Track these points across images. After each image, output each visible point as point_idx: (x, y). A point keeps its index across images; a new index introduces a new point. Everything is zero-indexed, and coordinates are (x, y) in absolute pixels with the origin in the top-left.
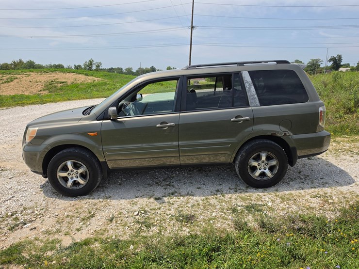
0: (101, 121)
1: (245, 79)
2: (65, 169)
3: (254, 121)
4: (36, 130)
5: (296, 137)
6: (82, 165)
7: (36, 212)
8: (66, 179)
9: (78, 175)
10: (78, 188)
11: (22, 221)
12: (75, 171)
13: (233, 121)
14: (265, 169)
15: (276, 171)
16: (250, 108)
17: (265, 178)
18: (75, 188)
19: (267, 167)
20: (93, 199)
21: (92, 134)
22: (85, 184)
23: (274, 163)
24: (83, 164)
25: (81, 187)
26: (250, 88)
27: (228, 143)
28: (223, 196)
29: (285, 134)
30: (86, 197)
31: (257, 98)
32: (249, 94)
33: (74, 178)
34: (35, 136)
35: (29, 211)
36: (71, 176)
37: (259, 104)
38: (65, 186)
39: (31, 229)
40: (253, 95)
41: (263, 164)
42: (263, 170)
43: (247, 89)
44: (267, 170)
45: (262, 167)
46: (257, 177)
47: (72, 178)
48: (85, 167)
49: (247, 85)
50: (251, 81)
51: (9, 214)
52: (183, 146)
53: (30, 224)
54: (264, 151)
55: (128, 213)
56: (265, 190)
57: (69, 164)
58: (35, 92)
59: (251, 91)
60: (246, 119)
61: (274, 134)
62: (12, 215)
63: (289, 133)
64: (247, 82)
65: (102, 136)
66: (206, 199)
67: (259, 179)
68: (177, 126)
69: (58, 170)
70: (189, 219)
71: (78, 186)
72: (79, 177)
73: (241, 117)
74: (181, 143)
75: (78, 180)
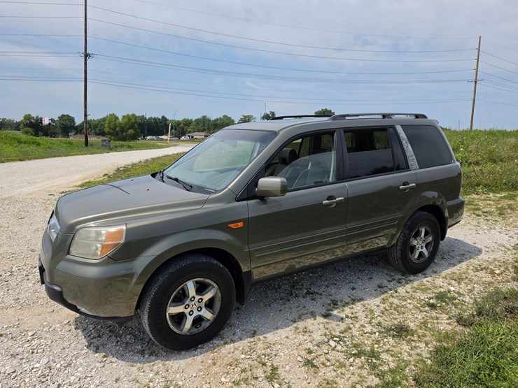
0: (245, 202)
1: (401, 135)
2: (180, 297)
5: (448, 204)
6: (210, 285)
9: (203, 304)
10: (201, 329)
12: (197, 297)
13: (402, 190)
14: (422, 247)
15: (431, 248)
16: (411, 172)
17: (422, 259)
18: (195, 330)
19: (424, 245)
20: (233, 341)
21: (234, 226)
22: (212, 320)
23: (430, 239)
24: (212, 283)
25: (205, 325)
26: (407, 147)
27: (395, 219)
28: (396, 292)
29: (442, 202)
30: (216, 341)
31: (416, 159)
32: (408, 154)
33: (195, 311)
34: (122, 241)
36: (189, 310)
37: (418, 167)
38: (178, 332)
40: (412, 155)
41: (421, 242)
42: (420, 250)
43: (405, 147)
44: (424, 248)
45: (420, 245)
46: (416, 260)
47: (191, 313)
48: (216, 286)
49: (404, 142)
50: (406, 137)
52: (353, 230)
54: (423, 226)
55: (318, 346)
56: (424, 274)
57: (191, 287)
59: (409, 150)
60: (413, 186)
61: (434, 202)
64: (404, 139)
67: (418, 261)
68: (347, 200)
69: (169, 302)
71: (200, 325)
72: (204, 309)
73: (408, 184)
74: (350, 226)
75: (201, 313)
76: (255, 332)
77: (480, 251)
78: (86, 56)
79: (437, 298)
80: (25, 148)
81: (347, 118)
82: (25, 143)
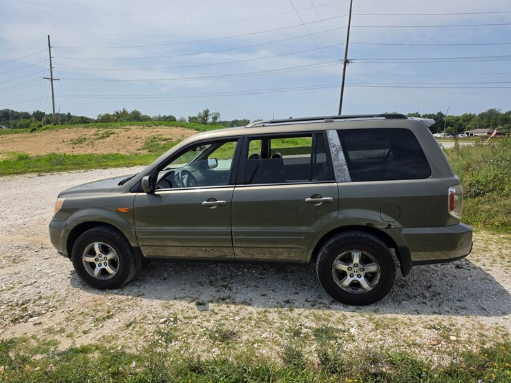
1: (331, 142)
2: (92, 253)
3: (340, 202)
4: (61, 201)
5: (406, 231)
7: (50, 304)
8: (93, 266)
9: (107, 262)
10: (106, 279)
11: (30, 312)
12: (103, 256)
13: (309, 202)
14: (359, 276)
15: (376, 282)
16: (335, 184)
17: (360, 290)
18: (102, 278)
19: (363, 274)
22: (114, 275)
23: (373, 268)
24: (112, 248)
25: (109, 277)
26: (337, 155)
27: (301, 234)
29: (389, 226)
31: (347, 169)
32: (335, 163)
33: (103, 265)
34: (61, 207)
35: (44, 302)
36: (98, 262)
37: (349, 179)
38: (91, 275)
39: (35, 324)
40: (342, 165)
41: (356, 269)
42: (355, 278)
43: (332, 155)
44: (363, 278)
45: (354, 273)
46: (346, 287)
47: (100, 265)
48: (115, 251)
49: (333, 150)
50: (340, 144)
51: (21, 302)
52: (238, 234)
53: (37, 318)
54: (357, 249)
56: (358, 308)
58: (132, 151)
59: (339, 158)
60: (327, 200)
61: (370, 224)
62: (23, 304)
63: (396, 224)
64: (334, 146)
66: (265, 312)
67: (350, 290)
68: (230, 205)
69: (84, 253)
70: (226, 337)
72: (108, 265)
73: (320, 196)
74: (235, 229)
75: (106, 268)
78: (346, 62)
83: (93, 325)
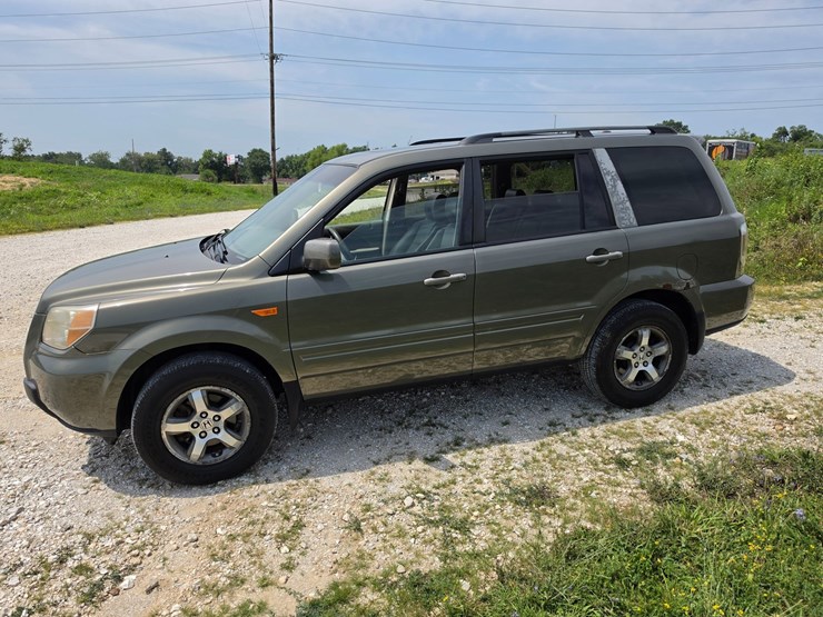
0: (284, 277)
1: (602, 166)
2: (185, 411)
4: (91, 312)
5: (703, 288)
6: (232, 397)
7: (128, 540)
8: (185, 441)
9: (221, 424)
10: (220, 459)
11: (104, 571)
12: (212, 414)
13: (591, 262)
14: (645, 364)
15: (665, 367)
16: (618, 231)
17: (645, 385)
18: (210, 459)
19: (650, 360)
20: (268, 481)
21: (261, 313)
22: (237, 448)
23: (663, 349)
24: (234, 395)
25: (227, 454)
26: (615, 186)
27: (578, 314)
28: (574, 434)
29: (688, 285)
30: (244, 479)
31: (631, 208)
32: (614, 200)
33: (210, 433)
34: (91, 328)
35: (110, 543)
36: (199, 430)
37: (635, 223)
38: (185, 460)
39: (149, 591)
40: (622, 203)
41: (642, 355)
42: (641, 367)
43: (609, 187)
44: (650, 366)
45: (641, 361)
46: (630, 384)
47: (203, 435)
48: (241, 400)
49: (607, 179)
50: (614, 169)
51: (51, 558)
52: (484, 327)
53: (133, 577)
54: (645, 325)
55: (386, 502)
56: (647, 410)
57: (197, 398)
59: (618, 192)
60: (615, 256)
61: (668, 285)
62: (62, 561)
63: (693, 282)
64: (608, 173)
65: (290, 316)
66: (542, 445)
67: (634, 387)
68: (473, 279)
69: (165, 417)
70: (537, 497)
71: (221, 454)
72: (223, 431)
73: (605, 252)
74: (478, 320)
75: (219, 436)
76: (308, 471)
77: (789, 377)
78: (273, 57)
79: (641, 451)
80: (191, 199)
81: (494, 140)
82: (192, 192)
83: (285, 549)
